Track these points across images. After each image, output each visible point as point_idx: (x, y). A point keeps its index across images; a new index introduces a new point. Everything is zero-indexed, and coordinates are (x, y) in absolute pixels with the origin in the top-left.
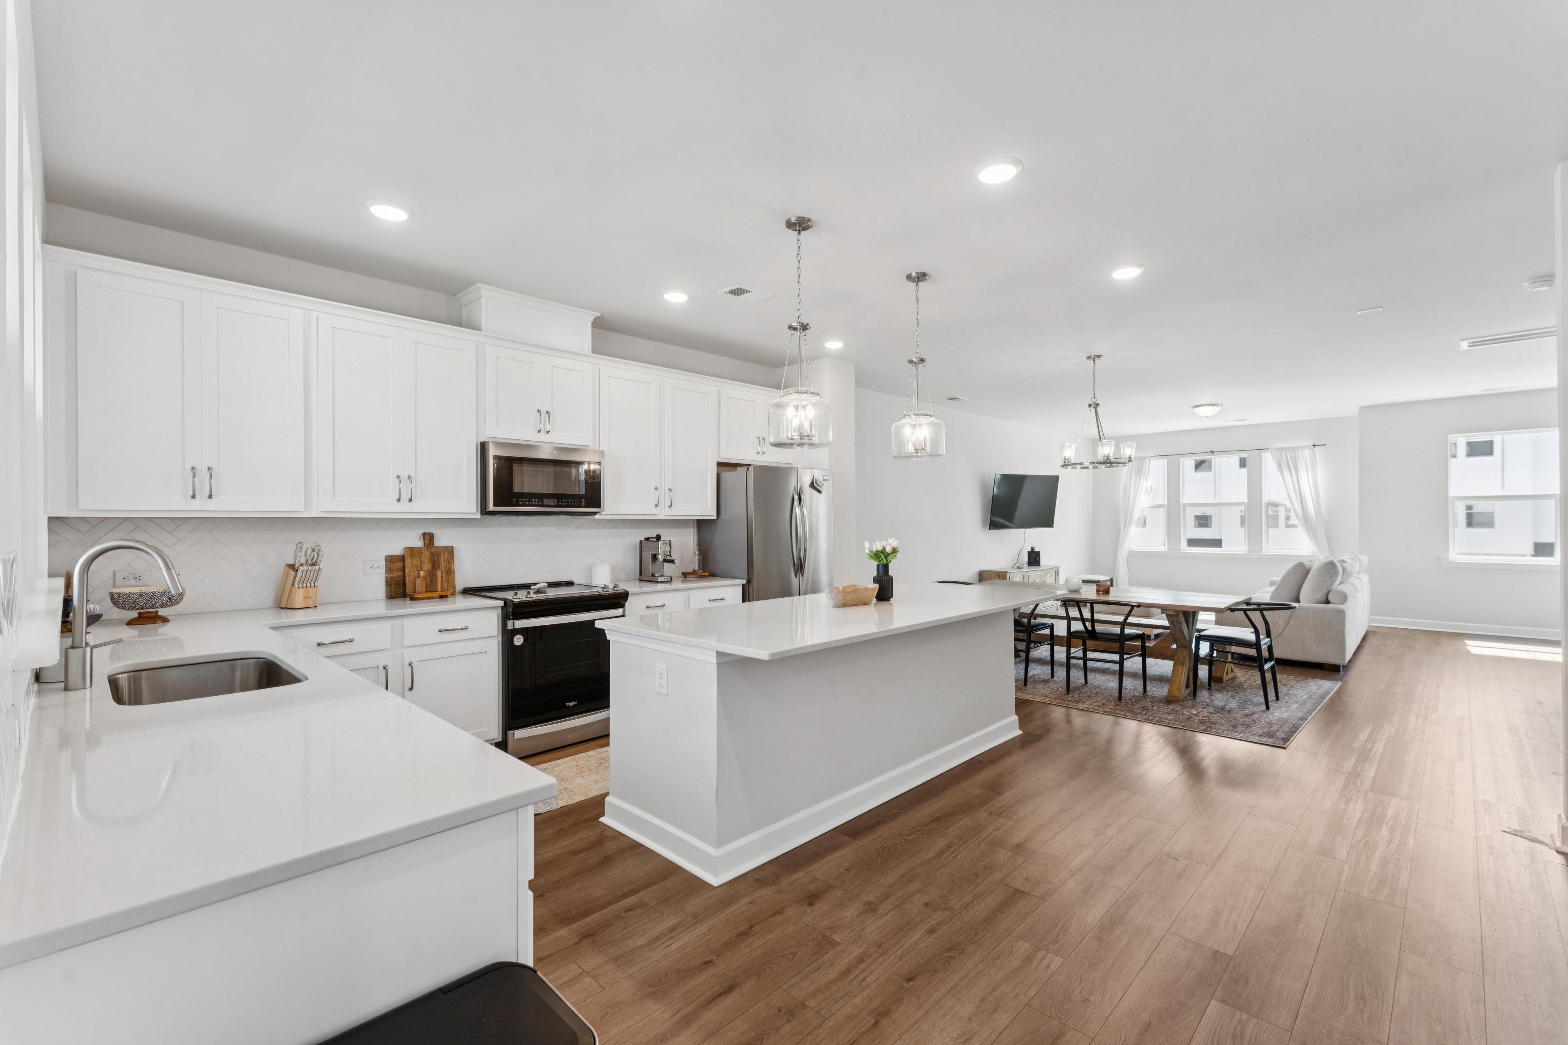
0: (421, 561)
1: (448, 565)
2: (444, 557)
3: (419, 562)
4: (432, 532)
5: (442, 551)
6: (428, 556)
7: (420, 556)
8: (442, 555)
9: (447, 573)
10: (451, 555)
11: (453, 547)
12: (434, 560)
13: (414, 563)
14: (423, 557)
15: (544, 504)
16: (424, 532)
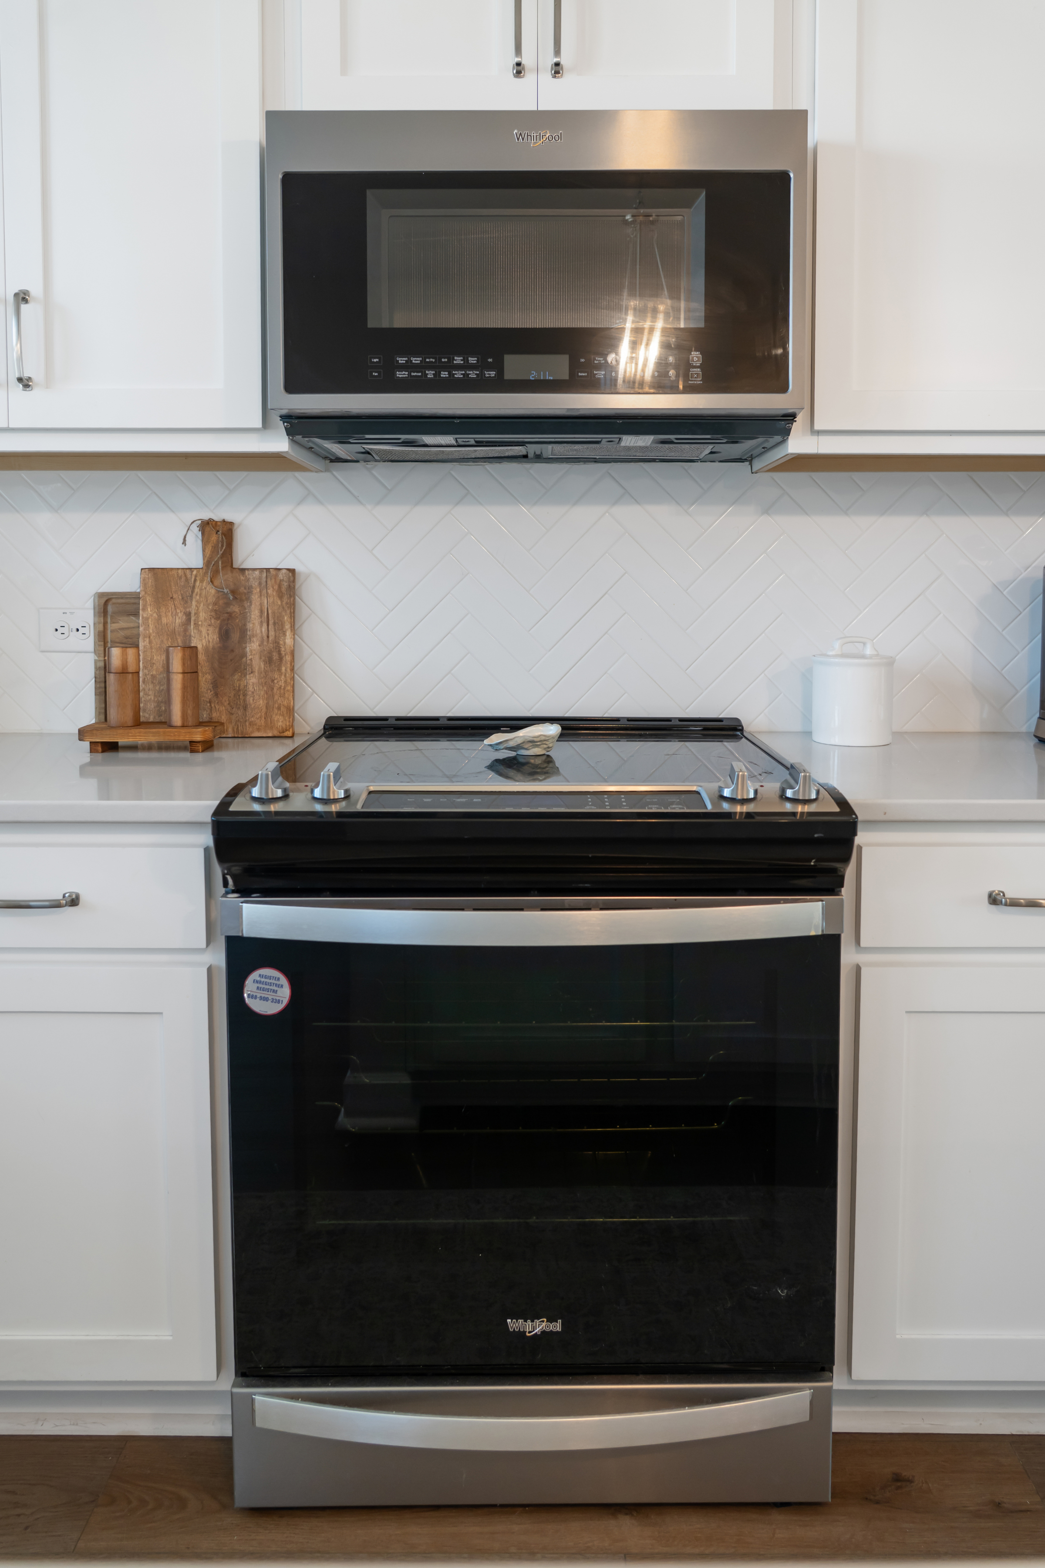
0: (188, 615)
1: (272, 633)
2: (261, 605)
3: (180, 619)
4: (229, 517)
5: (255, 584)
6: (211, 599)
7: (186, 600)
8: (255, 597)
9: (269, 661)
10: (285, 599)
11: (292, 571)
12: (230, 614)
13: (164, 620)
14: (194, 603)
15: (508, 375)
16: (206, 515)
